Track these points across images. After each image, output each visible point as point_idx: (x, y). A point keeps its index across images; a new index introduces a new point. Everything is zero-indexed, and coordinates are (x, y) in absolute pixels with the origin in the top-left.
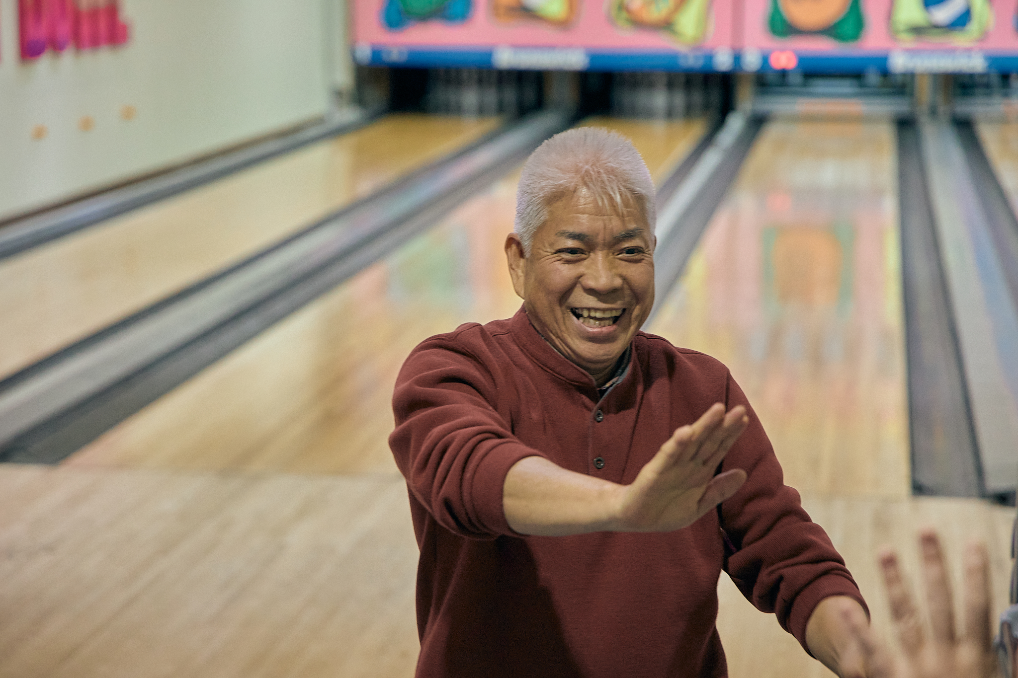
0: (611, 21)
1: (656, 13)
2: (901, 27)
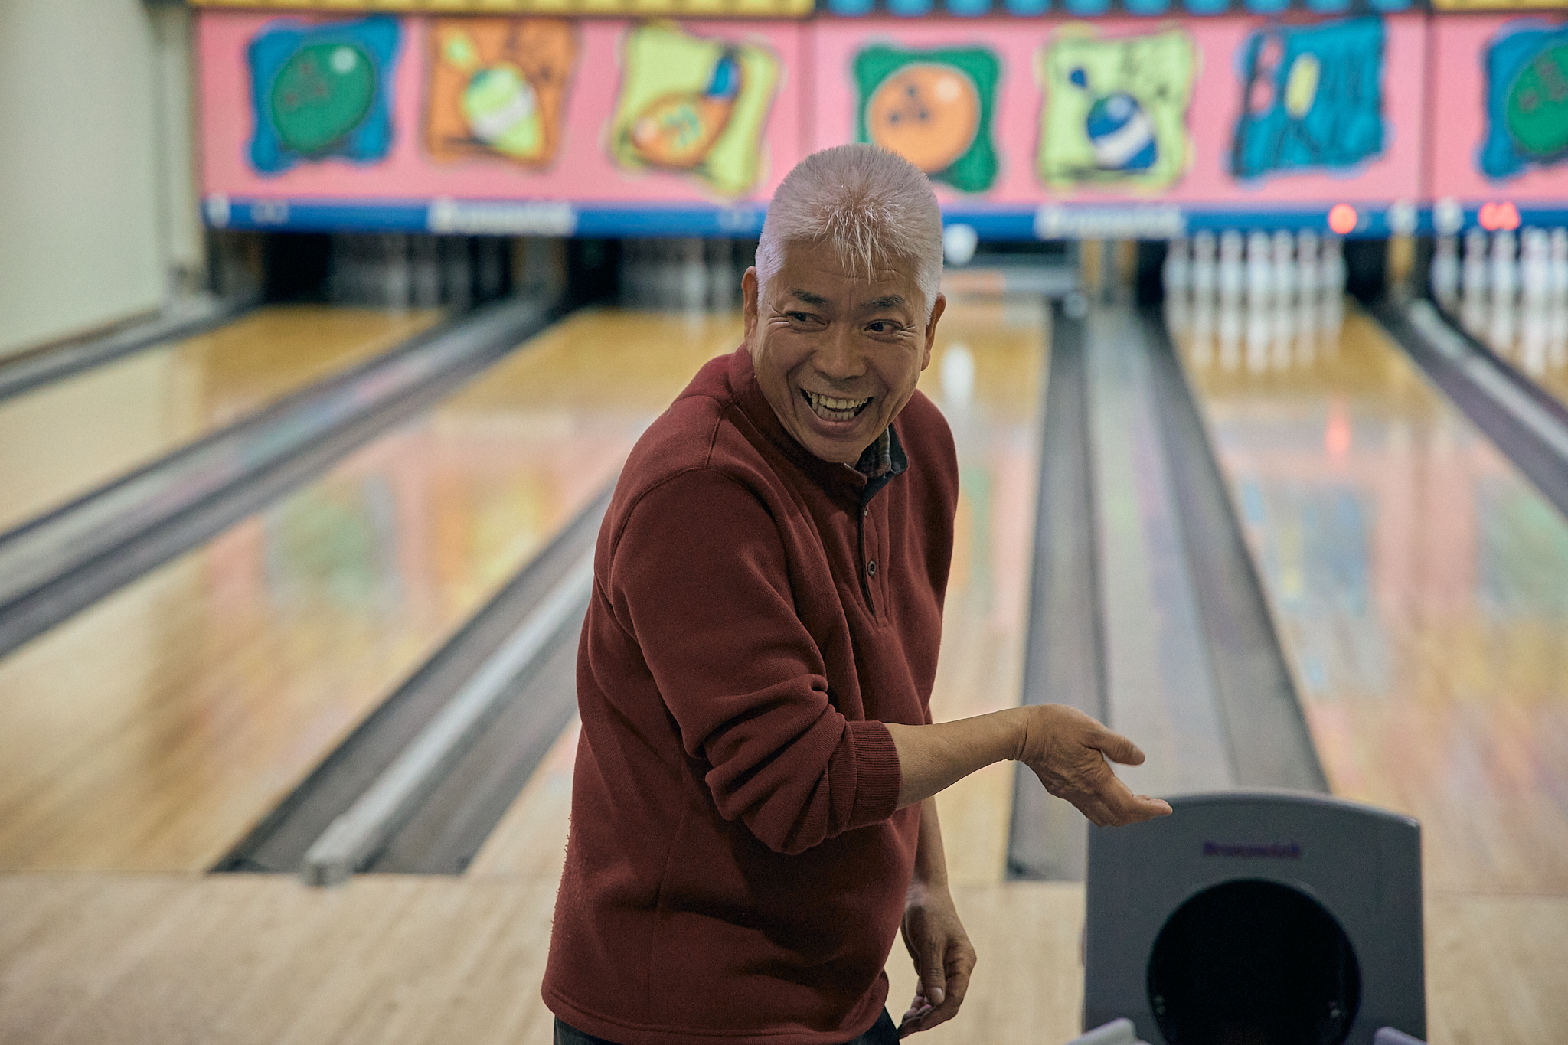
0: (611, 159)
1: (682, 146)
2: (1054, 168)
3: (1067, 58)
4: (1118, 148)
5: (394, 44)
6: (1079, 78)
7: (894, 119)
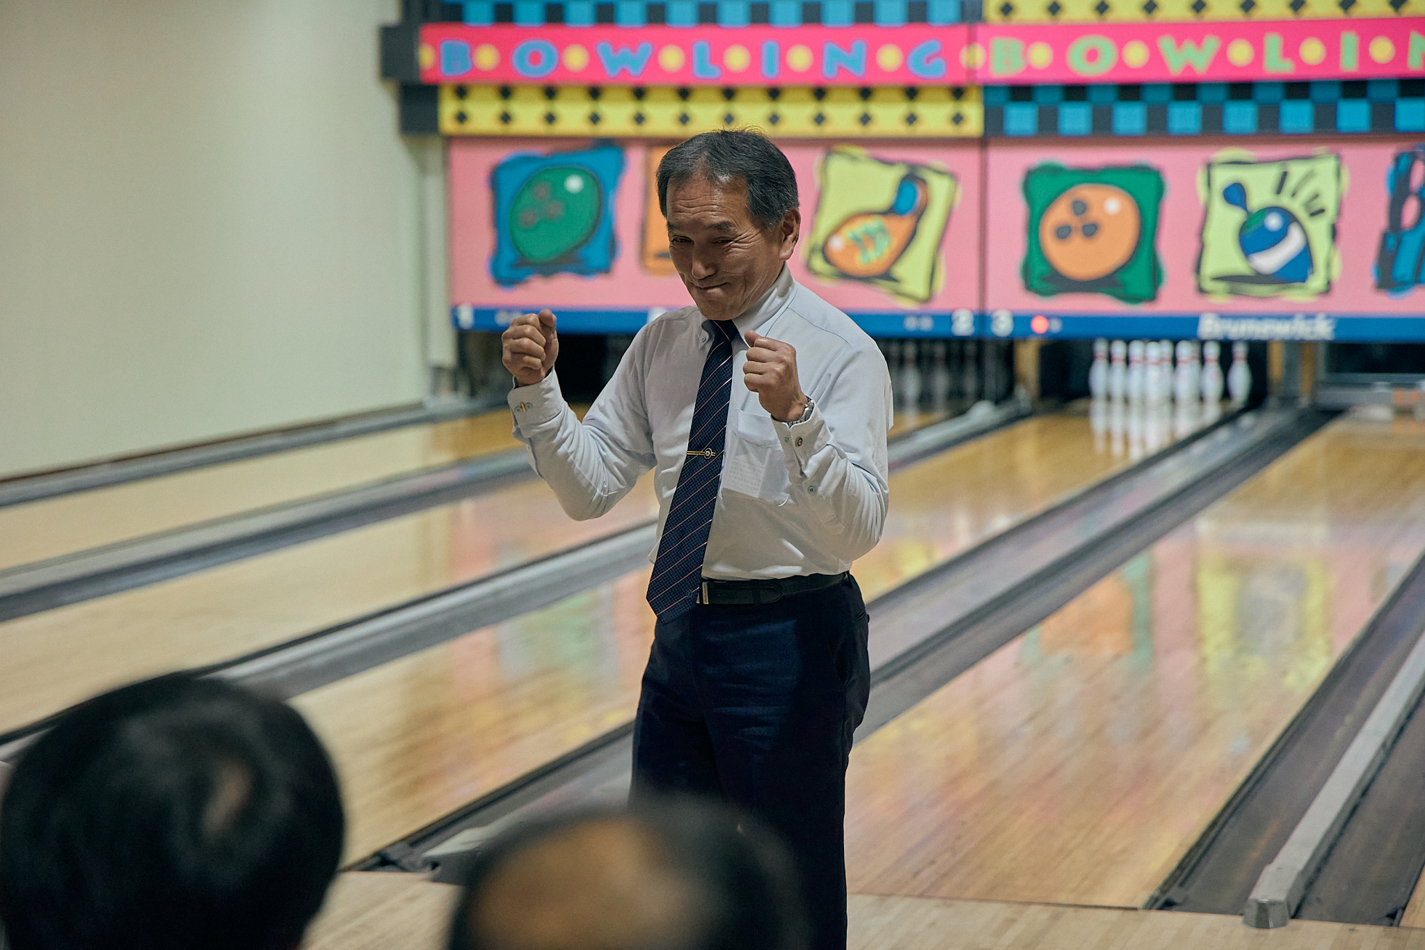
2: (1212, 274)
3: (1223, 177)
4: (1270, 261)
5: (620, 167)
6: (1235, 194)
7: (1063, 233)
